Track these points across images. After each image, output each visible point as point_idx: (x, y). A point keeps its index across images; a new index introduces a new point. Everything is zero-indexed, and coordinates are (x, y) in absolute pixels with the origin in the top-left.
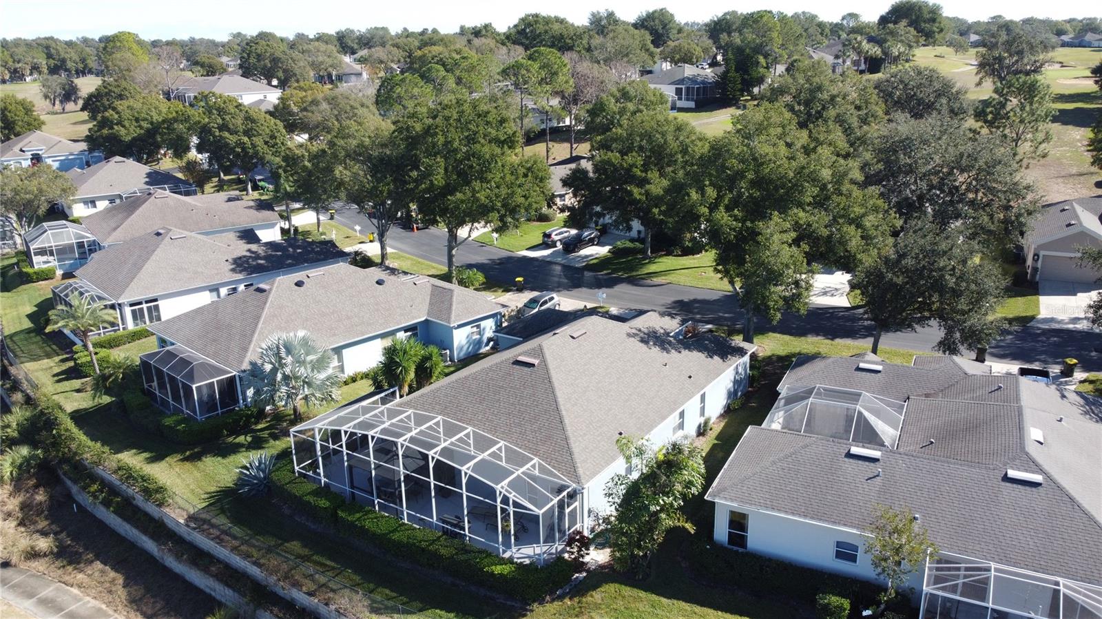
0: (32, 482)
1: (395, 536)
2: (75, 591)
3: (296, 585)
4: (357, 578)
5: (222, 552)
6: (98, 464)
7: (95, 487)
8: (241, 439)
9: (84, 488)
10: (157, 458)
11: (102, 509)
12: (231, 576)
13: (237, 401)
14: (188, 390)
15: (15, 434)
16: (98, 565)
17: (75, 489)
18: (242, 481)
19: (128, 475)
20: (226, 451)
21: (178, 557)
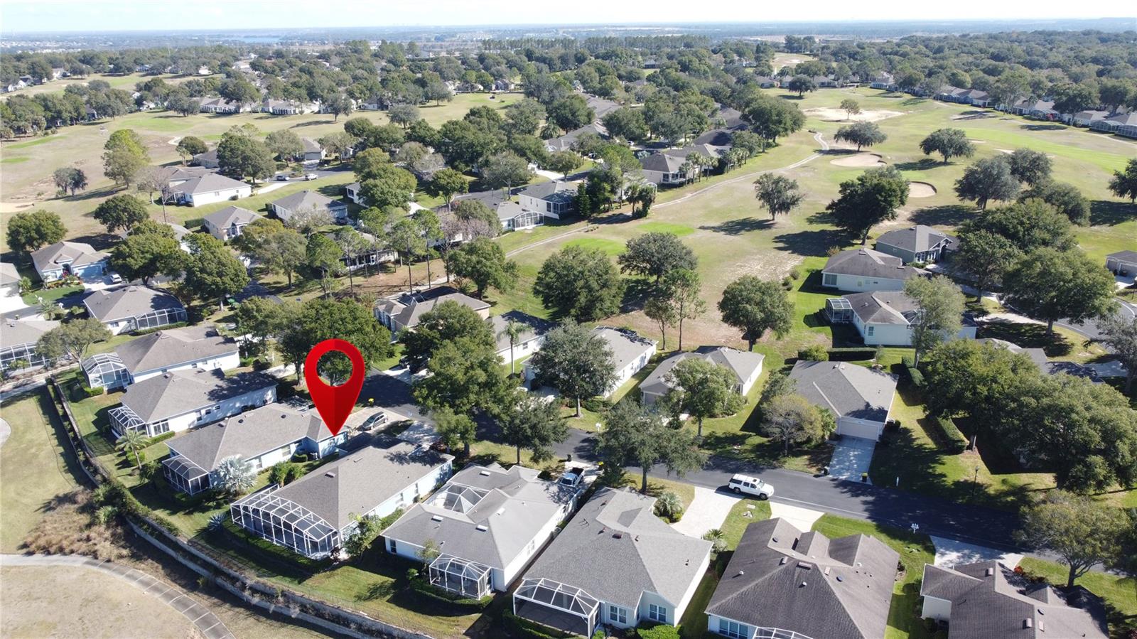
0: (114, 523)
1: (269, 549)
2: (141, 572)
3: (231, 568)
4: (254, 565)
5: (202, 555)
6: (146, 516)
7: (145, 527)
8: (211, 504)
9: (141, 527)
10: (173, 513)
11: (150, 537)
12: (206, 565)
13: (209, 485)
14: (187, 482)
15: (102, 499)
16: (150, 561)
17: (135, 527)
18: (210, 525)
19: (161, 521)
20: (205, 510)
21: (184, 557)
